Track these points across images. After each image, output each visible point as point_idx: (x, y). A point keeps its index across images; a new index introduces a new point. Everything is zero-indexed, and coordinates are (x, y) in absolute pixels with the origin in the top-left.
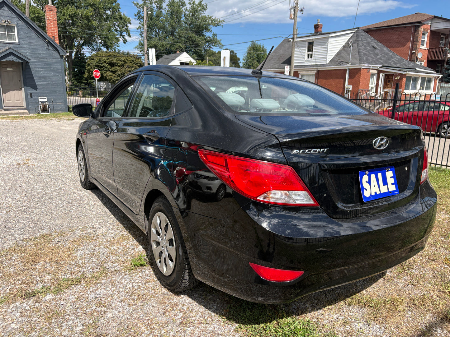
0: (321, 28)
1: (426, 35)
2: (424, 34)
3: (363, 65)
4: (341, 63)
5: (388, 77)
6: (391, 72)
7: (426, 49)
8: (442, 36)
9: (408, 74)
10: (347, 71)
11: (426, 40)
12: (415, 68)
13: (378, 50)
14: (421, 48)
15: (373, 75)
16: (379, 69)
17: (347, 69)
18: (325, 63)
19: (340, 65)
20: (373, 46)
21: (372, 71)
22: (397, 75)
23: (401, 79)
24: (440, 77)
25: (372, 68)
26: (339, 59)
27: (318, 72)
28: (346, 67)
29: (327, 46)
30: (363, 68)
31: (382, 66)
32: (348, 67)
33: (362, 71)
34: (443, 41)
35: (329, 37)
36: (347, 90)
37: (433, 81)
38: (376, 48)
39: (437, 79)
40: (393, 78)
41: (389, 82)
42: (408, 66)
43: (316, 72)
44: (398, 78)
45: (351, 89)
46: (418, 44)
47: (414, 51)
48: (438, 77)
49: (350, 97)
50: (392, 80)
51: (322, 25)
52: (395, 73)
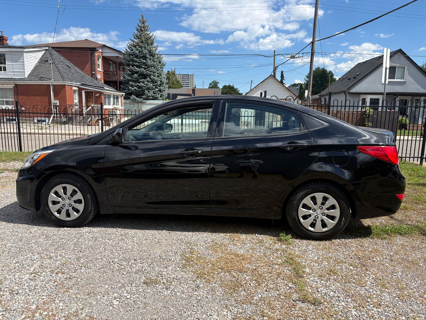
0: (6, 40)
1: (100, 59)
2: (98, 59)
3: (67, 82)
4: (42, 79)
5: (88, 94)
6: (91, 90)
7: (102, 71)
8: (110, 62)
9: (105, 92)
10: (51, 87)
11: (100, 64)
12: (103, 87)
13: (73, 69)
14: (98, 70)
15: (75, 91)
16: (79, 87)
17: (51, 84)
18: (23, 77)
19: (42, 80)
20: (67, 65)
21: (74, 88)
22: (96, 92)
23: (100, 96)
24: (124, 95)
25: (74, 85)
26: (39, 75)
27: (16, 86)
28: (50, 83)
29: (22, 60)
30: (67, 85)
31: (82, 84)
32: (51, 83)
33: (66, 88)
34: (111, 66)
35: (23, 52)
36: (54, 105)
37: (120, 98)
38: (70, 67)
39: (122, 97)
40: (93, 95)
41: (90, 98)
42: (98, 85)
43: (13, 85)
44: (98, 95)
45: (58, 104)
46: (96, 66)
47: (94, 73)
48: (123, 95)
49: (59, 112)
50: (93, 97)
51: (7, 38)
52: (94, 91)
